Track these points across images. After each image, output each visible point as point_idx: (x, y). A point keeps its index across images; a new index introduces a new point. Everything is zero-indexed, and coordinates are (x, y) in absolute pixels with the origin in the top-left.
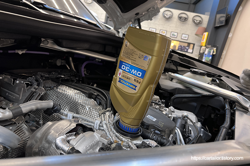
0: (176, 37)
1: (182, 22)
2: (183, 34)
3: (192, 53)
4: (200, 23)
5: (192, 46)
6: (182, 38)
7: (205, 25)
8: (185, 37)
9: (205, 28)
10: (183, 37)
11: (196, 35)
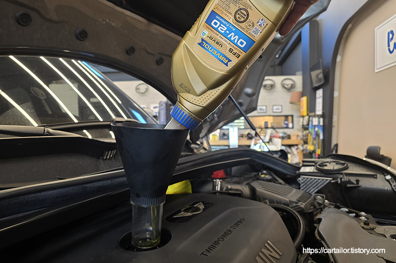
0: (265, 111)
1: (268, 91)
2: (273, 106)
3: (293, 128)
4: (293, 86)
5: (290, 118)
6: (274, 111)
7: (299, 88)
8: (278, 109)
9: (300, 92)
10: (276, 109)
11: (291, 103)
